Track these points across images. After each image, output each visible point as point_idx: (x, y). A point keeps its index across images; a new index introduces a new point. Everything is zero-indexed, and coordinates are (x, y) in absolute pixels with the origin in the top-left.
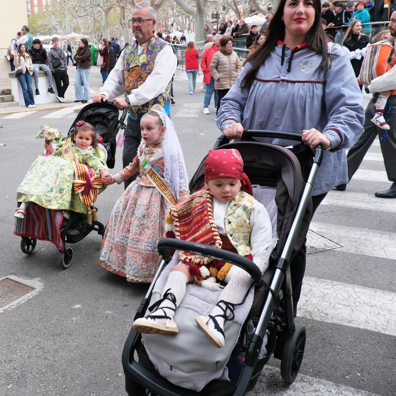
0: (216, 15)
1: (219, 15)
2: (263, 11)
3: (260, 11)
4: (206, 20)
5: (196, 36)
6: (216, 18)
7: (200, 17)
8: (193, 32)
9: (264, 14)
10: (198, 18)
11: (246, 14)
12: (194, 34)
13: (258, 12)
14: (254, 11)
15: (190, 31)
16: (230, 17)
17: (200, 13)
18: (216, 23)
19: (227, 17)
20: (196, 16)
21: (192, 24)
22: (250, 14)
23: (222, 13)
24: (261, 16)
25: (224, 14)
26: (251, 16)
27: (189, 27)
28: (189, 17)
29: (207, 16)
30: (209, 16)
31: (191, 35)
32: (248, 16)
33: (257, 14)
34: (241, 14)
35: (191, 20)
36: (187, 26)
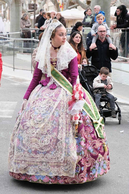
0: (34, 5)
1: (37, 5)
2: (82, 4)
3: (80, 4)
4: (23, 9)
5: (12, 26)
6: (33, 8)
7: (16, 6)
8: (8, 20)
9: (83, 7)
10: (14, 7)
11: (65, 7)
12: (10, 23)
13: (77, 5)
14: (74, 4)
15: (5, 19)
16: (49, 7)
17: (15, 2)
18: (33, 12)
19: (45, 7)
20: (12, 5)
21: (7, 11)
22: (69, 6)
23: (40, 3)
24: (80, 10)
25: (42, 5)
26: (70, 9)
27: (4, 14)
28: (5, 4)
29: (24, 4)
30: (26, 5)
31: (6, 23)
32: (67, 8)
33: (76, 8)
34: (60, 5)
35: (7, 8)
36: (3, 13)
